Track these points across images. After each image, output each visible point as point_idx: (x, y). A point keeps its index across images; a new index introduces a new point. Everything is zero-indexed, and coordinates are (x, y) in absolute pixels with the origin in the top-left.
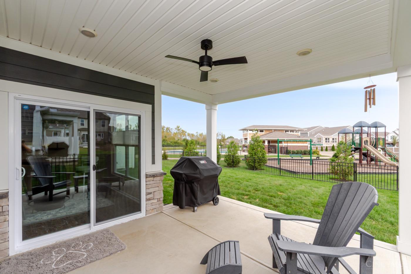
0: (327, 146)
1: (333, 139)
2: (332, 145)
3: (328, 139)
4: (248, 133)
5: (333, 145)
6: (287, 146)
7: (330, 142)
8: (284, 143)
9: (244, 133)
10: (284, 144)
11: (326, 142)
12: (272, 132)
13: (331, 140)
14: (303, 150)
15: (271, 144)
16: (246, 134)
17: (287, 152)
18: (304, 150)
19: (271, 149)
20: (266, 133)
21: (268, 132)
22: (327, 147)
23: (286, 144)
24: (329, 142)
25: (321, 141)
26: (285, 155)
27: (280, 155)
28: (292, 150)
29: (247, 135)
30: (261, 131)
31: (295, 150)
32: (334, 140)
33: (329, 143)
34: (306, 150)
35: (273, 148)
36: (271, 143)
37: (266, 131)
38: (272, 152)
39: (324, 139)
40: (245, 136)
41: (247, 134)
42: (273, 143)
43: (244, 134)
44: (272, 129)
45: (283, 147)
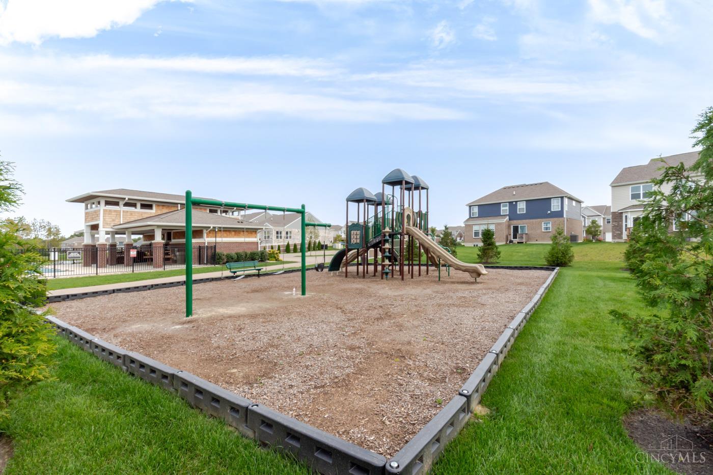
0: (280, 244)
1: (287, 233)
2: (286, 244)
3: (280, 232)
4: (100, 210)
5: (288, 244)
6: (216, 243)
7: (283, 238)
8: (207, 237)
9: (89, 210)
10: (207, 240)
11: (277, 237)
12: (178, 210)
13: (284, 234)
14: (249, 252)
15: (173, 241)
16: (95, 212)
17: (214, 257)
18: (252, 251)
19: (175, 254)
20: (159, 212)
21: (165, 210)
22: (279, 246)
23: (212, 240)
24: (281, 237)
25: (270, 237)
26: (209, 266)
27: (195, 266)
28: (225, 253)
29: (98, 216)
30: (147, 206)
31: (233, 253)
32: (289, 235)
33: (281, 240)
34: (255, 251)
35: (178, 251)
36: (174, 238)
37: (161, 207)
38: (175, 262)
39: (274, 233)
40: (93, 219)
41: (97, 214)
42: (179, 238)
43: (86, 213)
44: (178, 204)
45: (204, 247)
